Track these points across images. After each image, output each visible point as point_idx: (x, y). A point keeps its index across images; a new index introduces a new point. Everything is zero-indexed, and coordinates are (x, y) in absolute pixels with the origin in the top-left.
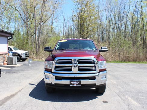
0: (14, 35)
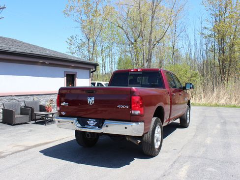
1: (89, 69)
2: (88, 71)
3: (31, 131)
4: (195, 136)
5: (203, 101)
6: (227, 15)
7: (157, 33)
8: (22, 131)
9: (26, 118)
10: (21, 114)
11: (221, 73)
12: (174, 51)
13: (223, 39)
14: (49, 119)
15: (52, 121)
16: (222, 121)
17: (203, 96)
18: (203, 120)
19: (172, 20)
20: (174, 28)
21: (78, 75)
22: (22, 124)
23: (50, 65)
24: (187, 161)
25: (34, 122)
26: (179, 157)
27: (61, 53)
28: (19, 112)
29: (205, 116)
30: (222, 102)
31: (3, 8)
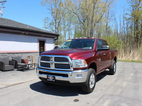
0: (59, 36)
1: (54, 38)
2: (53, 39)
3: (14, 75)
4: (116, 81)
5: (124, 58)
6: (140, 6)
7: (97, 17)
8: (8, 75)
9: (12, 67)
10: (9, 65)
11: (135, 41)
12: (107, 28)
13: (137, 21)
14: (26, 68)
15: (29, 69)
16: (135, 71)
17: (124, 56)
18: (122, 70)
19: (106, 9)
20: (107, 14)
21: (47, 41)
22: (9, 70)
23: (29, 35)
24: (108, 98)
25: (17, 69)
26: (103, 95)
27: (37, 28)
28: (8, 63)
29: (124, 68)
30: (136, 59)
31: (5, 1)
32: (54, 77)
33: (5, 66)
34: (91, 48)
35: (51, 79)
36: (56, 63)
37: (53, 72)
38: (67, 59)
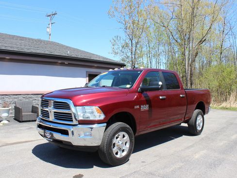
10: (32, 112)
12: (222, 51)
23: (69, 65)
31: (55, 14)
32: (52, 135)
33: (23, 114)
34: (128, 86)
35: (49, 137)
36: (56, 110)
37: (52, 126)
38: (68, 105)
